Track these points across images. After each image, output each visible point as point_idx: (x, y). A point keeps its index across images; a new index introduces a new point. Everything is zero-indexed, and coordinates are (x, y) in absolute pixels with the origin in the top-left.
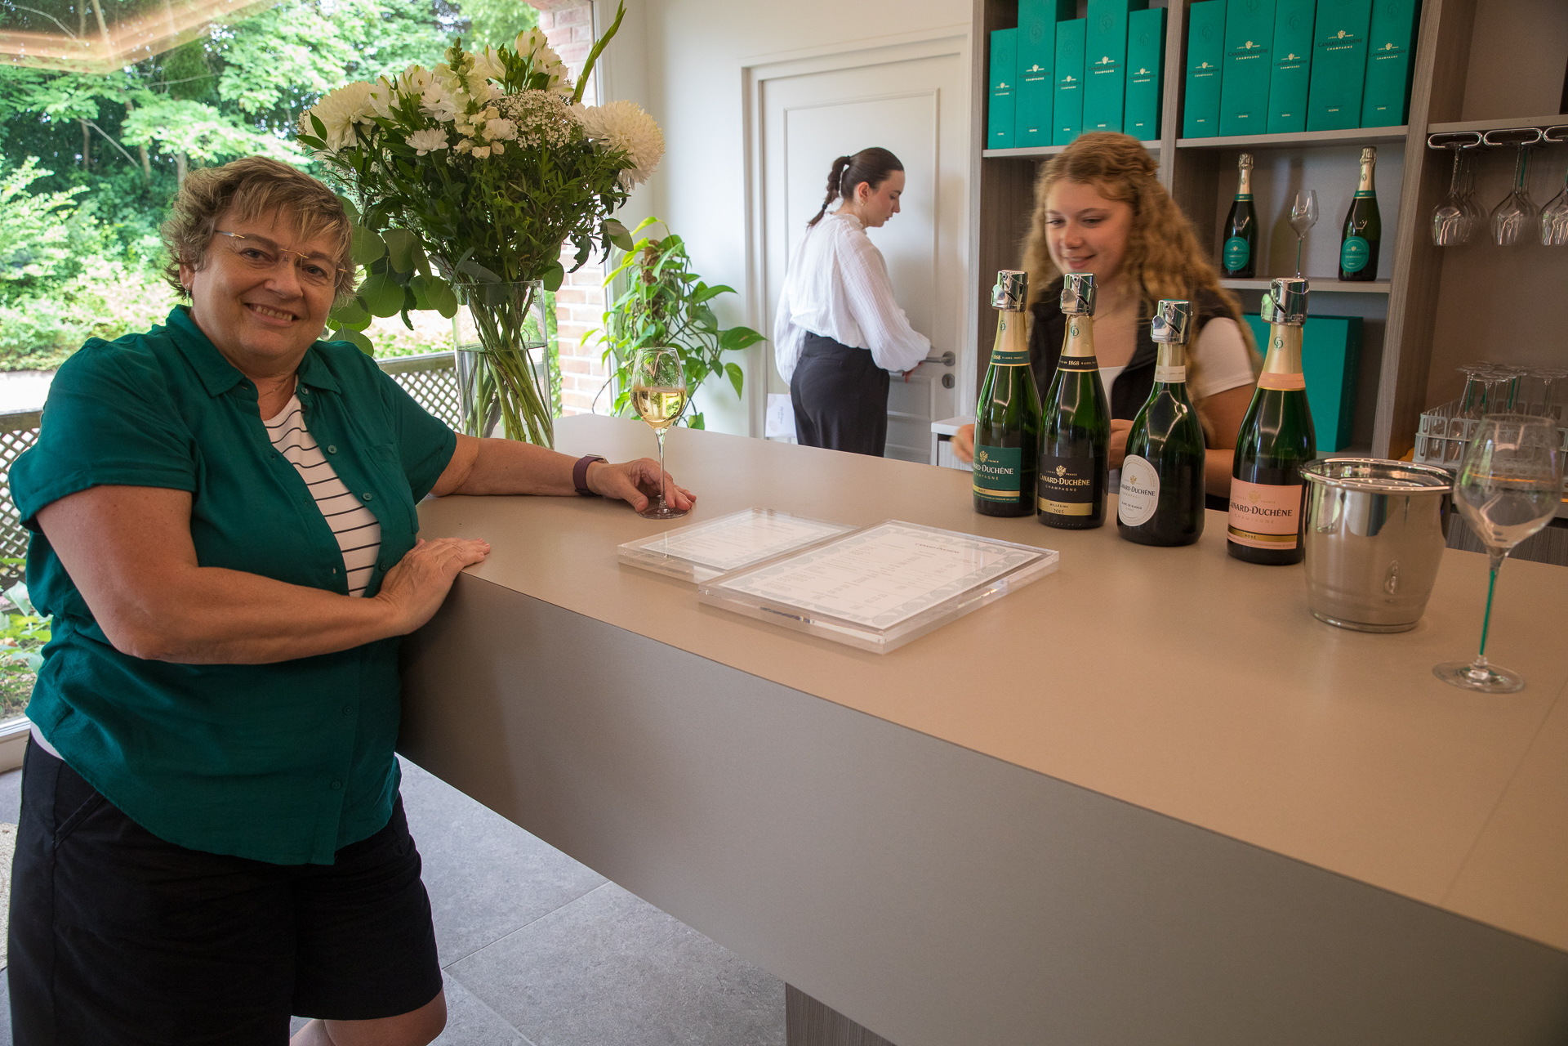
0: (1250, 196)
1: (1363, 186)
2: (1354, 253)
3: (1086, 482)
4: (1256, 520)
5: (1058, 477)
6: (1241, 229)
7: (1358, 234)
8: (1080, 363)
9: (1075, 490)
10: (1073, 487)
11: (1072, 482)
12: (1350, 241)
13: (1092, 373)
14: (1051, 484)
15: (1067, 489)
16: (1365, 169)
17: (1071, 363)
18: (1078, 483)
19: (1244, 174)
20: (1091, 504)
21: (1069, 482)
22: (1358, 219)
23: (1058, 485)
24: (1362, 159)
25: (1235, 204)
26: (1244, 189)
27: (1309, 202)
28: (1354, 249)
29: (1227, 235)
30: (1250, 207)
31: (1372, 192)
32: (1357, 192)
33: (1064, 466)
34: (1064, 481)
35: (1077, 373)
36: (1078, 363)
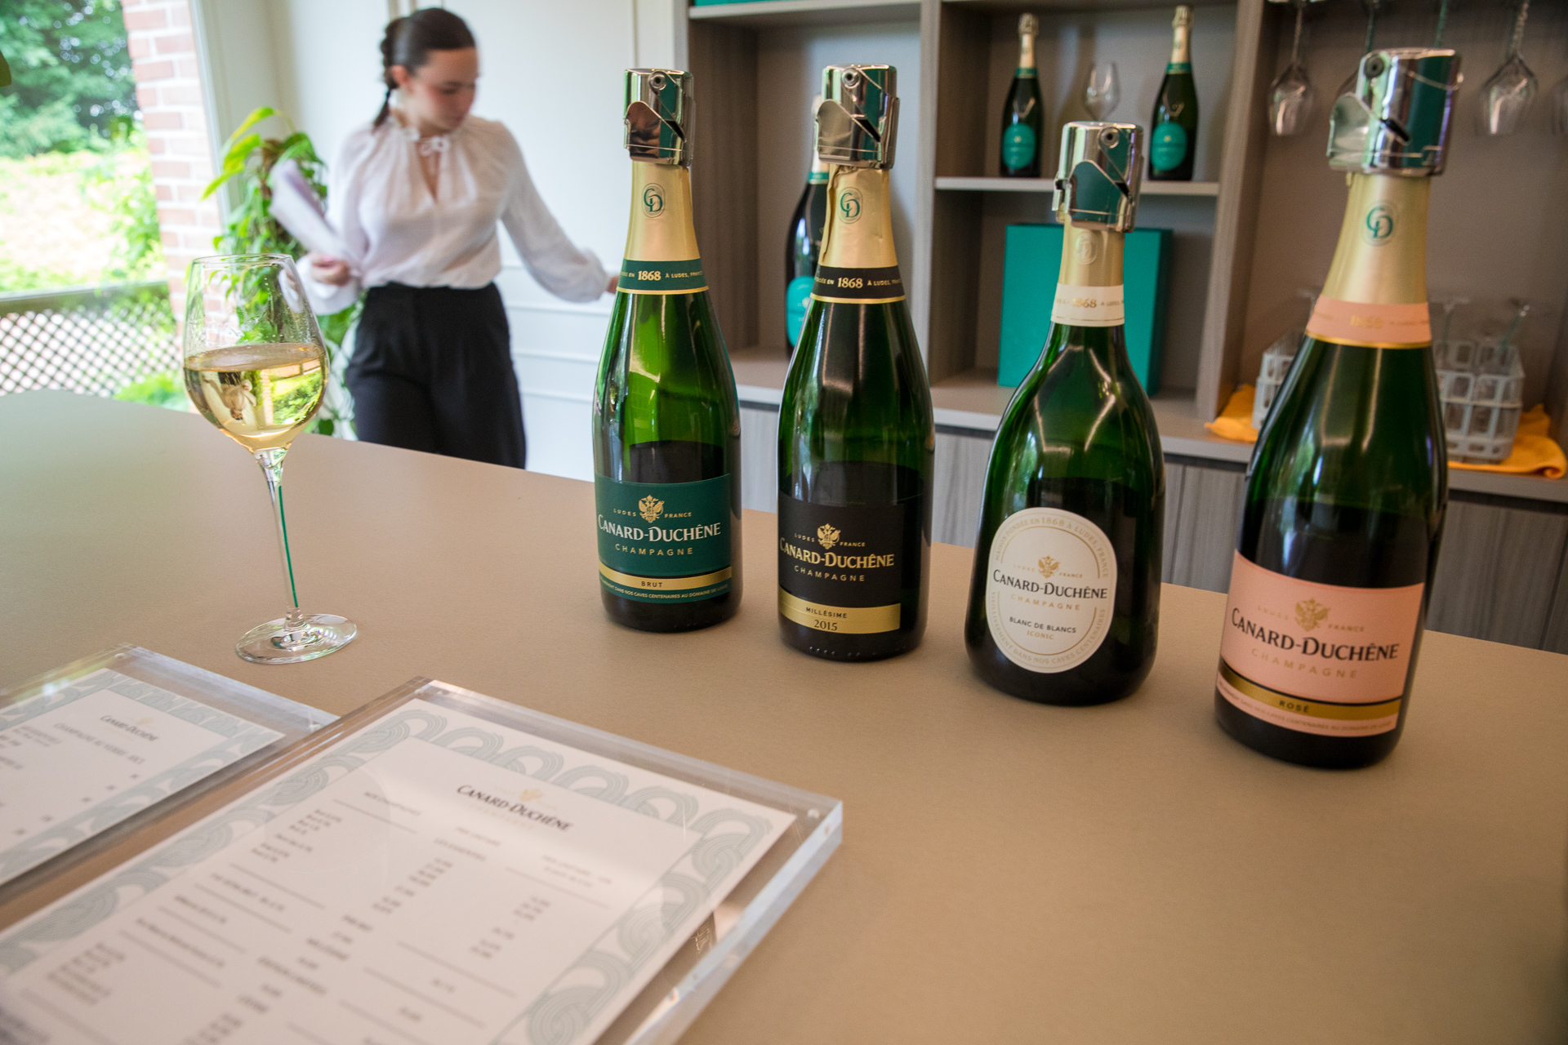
0: (1034, 70)
1: (1177, 56)
2: (1169, 145)
3: (886, 560)
4: (1313, 670)
5: (822, 551)
6: (1024, 115)
7: (1171, 119)
8: (865, 282)
9: (861, 578)
10: (857, 572)
11: (854, 562)
12: (1162, 129)
13: (893, 304)
14: (807, 565)
15: (843, 578)
16: (1180, 34)
17: (844, 283)
18: (869, 562)
19: (1027, 41)
20: (898, 606)
21: (848, 561)
22: (1172, 102)
23: (821, 567)
24: (1176, 21)
25: (1016, 81)
26: (1026, 61)
27: (1108, 81)
28: (1167, 139)
29: (1007, 122)
30: (1033, 86)
31: (1187, 65)
32: (1170, 66)
33: (835, 525)
34: (837, 560)
35: (857, 306)
36: (859, 283)
